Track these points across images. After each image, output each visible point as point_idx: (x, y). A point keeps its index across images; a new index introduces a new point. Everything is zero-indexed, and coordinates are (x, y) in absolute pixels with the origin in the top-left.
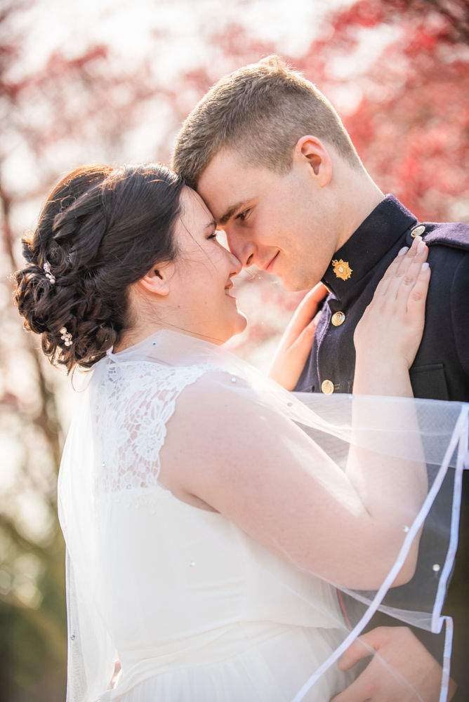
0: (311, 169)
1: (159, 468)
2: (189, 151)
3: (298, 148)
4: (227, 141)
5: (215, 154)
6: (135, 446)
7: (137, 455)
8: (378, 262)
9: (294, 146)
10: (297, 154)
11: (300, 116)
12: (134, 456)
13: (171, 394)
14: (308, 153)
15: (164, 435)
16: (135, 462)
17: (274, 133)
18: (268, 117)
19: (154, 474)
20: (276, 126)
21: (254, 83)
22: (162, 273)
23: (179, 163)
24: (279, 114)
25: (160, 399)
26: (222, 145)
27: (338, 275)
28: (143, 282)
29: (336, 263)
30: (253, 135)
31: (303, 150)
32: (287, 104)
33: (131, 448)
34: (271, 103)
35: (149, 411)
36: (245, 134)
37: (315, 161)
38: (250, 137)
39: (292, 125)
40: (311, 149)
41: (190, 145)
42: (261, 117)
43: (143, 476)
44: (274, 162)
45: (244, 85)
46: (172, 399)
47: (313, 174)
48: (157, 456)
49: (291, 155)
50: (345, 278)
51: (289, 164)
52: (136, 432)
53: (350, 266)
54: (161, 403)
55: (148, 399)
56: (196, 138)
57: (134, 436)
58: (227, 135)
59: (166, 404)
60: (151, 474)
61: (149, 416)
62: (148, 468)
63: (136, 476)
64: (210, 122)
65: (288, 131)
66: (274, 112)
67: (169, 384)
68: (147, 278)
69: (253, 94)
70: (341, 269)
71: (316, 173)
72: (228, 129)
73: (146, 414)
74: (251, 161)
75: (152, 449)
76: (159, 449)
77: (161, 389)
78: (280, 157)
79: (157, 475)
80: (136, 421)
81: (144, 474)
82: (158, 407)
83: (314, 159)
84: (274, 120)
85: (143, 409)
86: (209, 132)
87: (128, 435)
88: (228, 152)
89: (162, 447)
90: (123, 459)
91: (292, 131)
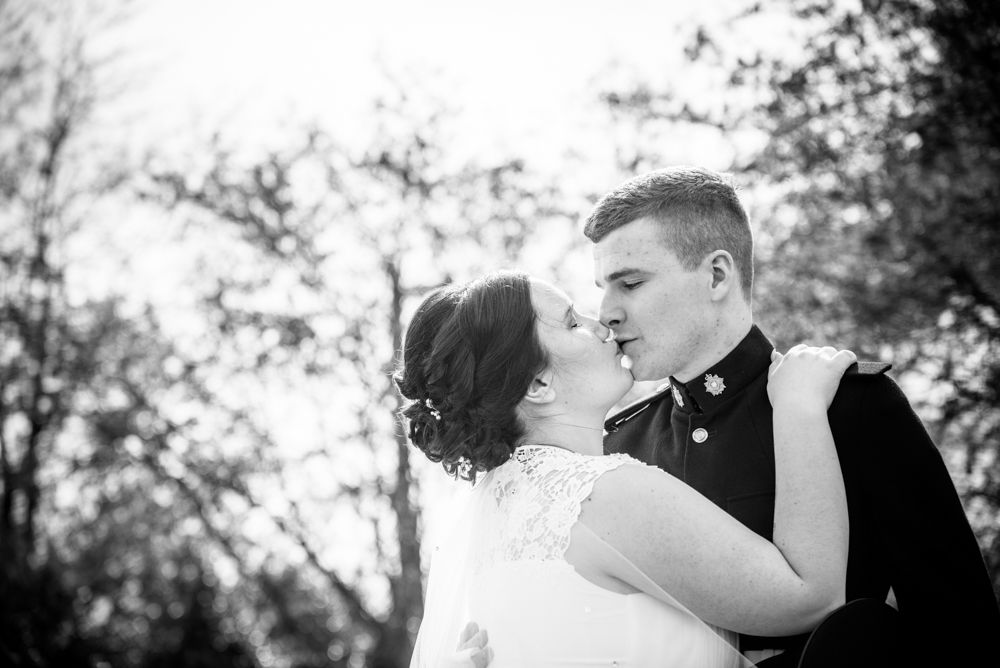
0: (712, 280)
1: (568, 544)
2: (619, 202)
3: (712, 256)
4: (657, 212)
5: (641, 217)
6: (546, 520)
7: (547, 528)
9: (709, 253)
10: (707, 260)
11: (728, 232)
12: (543, 529)
13: (590, 476)
14: (717, 266)
15: (579, 512)
16: (542, 535)
17: (699, 232)
18: (703, 214)
19: (562, 548)
20: (704, 226)
21: (707, 182)
23: (604, 207)
24: (713, 218)
25: (578, 479)
26: (652, 213)
28: (527, 398)
29: (709, 378)
30: (682, 220)
31: (715, 261)
32: (724, 216)
33: (541, 521)
34: (711, 206)
35: (565, 489)
36: (676, 216)
37: (718, 276)
38: (679, 220)
39: (718, 234)
40: (721, 264)
41: (624, 197)
42: (697, 211)
43: (550, 548)
44: (685, 254)
45: (697, 177)
46: (590, 480)
47: (711, 285)
48: (569, 531)
49: (702, 257)
51: (697, 265)
52: (548, 507)
54: (579, 483)
55: (566, 478)
56: (633, 195)
57: (546, 509)
58: (661, 207)
59: (584, 483)
60: (558, 548)
61: (565, 493)
62: (556, 542)
63: (542, 547)
64: (652, 189)
65: (712, 237)
66: (710, 214)
67: (589, 467)
68: (530, 393)
69: (701, 189)
70: (714, 385)
71: (714, 286)
72: (664, 203)
73: (561, 490)
74: (667, 240)
75: (564, 525)
76: (572, 525)
77: (580, 470)
78: (692, 252)
79: (564, 550)
80: (550, 496)
81: (551, 547)
82: (575, 486)
83: (718, 274)
84: (706, 220)
85: (560, 486)
86: (646, 196)
87: (540, 508)
88: (653, 221)
89: (575, 524)
90: (531, 530)
91: (715, 239)
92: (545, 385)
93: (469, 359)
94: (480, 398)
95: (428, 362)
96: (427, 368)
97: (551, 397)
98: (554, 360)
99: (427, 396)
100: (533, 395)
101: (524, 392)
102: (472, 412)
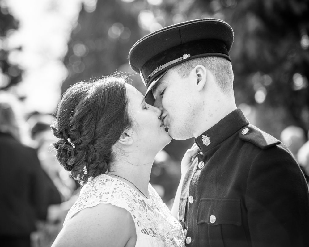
0: (196, 81)
8: (224, 141)
9: (194, 67)
14: (199, 73)
22: (128, 134)
27: (204, 143)
28: (119, 141)
29: (204, 137)
31: (197, 71)
44: (182, 71)
47: (196, 83)
49: (190, 70)
50: (206, 145)
51: (188, 74)
53: (210, 140)
68: (121, 139)
70: (205, 140)
78: (186, 70)
92: (129, 136)
93: (93, 120)
94: (95, 140)
95: (73, 119)
96: (71, 122)
97: (130, 142)
98: (134, 124)
99: (69, 136)
100: (123, 140)
101: (118, 139)
102: (90, 146)
